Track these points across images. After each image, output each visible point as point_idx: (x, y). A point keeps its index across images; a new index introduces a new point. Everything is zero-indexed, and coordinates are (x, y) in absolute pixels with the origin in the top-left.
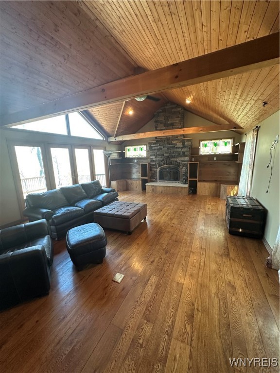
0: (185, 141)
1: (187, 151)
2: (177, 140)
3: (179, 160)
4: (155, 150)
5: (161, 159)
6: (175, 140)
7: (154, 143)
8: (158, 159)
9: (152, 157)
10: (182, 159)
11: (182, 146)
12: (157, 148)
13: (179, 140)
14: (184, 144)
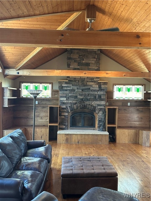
0: (102, 84)
1: (103, 95)
2: (92, 82)
3: (94, 103)
4: (66, 90)
5: (74, 102)
6: (90, 82)
7: (66, 83)
8: (70, 101)
9: (62, 99)
10: (98, 103)
11: (98, 89)
12: (69, 88)
13: (95, 82)
14: (100, 87)
